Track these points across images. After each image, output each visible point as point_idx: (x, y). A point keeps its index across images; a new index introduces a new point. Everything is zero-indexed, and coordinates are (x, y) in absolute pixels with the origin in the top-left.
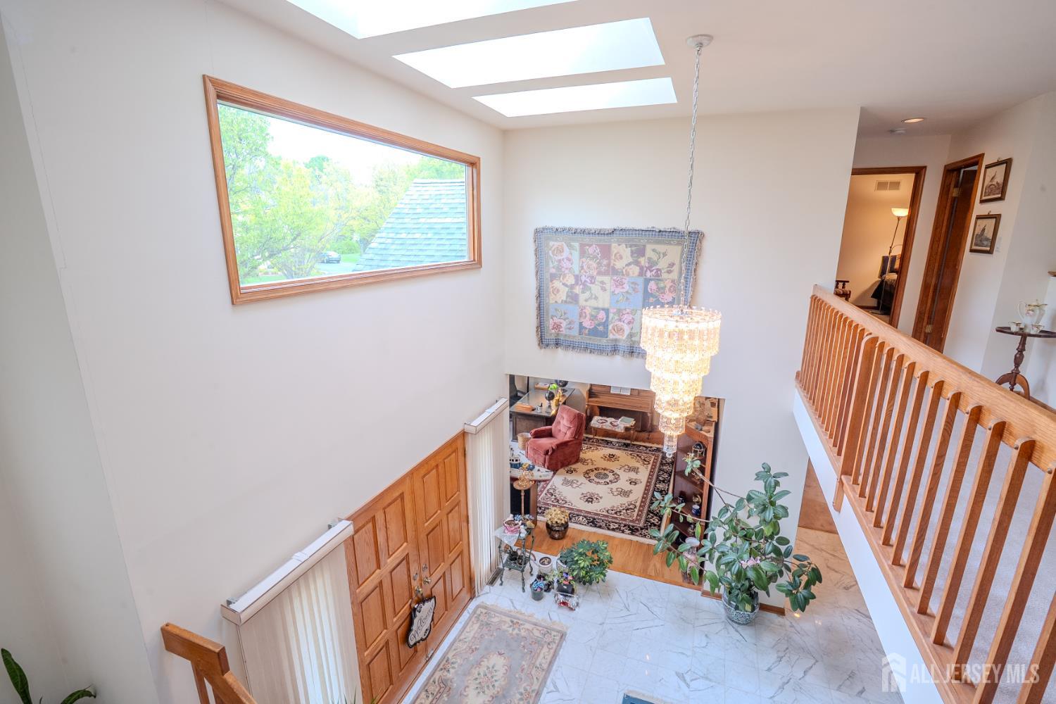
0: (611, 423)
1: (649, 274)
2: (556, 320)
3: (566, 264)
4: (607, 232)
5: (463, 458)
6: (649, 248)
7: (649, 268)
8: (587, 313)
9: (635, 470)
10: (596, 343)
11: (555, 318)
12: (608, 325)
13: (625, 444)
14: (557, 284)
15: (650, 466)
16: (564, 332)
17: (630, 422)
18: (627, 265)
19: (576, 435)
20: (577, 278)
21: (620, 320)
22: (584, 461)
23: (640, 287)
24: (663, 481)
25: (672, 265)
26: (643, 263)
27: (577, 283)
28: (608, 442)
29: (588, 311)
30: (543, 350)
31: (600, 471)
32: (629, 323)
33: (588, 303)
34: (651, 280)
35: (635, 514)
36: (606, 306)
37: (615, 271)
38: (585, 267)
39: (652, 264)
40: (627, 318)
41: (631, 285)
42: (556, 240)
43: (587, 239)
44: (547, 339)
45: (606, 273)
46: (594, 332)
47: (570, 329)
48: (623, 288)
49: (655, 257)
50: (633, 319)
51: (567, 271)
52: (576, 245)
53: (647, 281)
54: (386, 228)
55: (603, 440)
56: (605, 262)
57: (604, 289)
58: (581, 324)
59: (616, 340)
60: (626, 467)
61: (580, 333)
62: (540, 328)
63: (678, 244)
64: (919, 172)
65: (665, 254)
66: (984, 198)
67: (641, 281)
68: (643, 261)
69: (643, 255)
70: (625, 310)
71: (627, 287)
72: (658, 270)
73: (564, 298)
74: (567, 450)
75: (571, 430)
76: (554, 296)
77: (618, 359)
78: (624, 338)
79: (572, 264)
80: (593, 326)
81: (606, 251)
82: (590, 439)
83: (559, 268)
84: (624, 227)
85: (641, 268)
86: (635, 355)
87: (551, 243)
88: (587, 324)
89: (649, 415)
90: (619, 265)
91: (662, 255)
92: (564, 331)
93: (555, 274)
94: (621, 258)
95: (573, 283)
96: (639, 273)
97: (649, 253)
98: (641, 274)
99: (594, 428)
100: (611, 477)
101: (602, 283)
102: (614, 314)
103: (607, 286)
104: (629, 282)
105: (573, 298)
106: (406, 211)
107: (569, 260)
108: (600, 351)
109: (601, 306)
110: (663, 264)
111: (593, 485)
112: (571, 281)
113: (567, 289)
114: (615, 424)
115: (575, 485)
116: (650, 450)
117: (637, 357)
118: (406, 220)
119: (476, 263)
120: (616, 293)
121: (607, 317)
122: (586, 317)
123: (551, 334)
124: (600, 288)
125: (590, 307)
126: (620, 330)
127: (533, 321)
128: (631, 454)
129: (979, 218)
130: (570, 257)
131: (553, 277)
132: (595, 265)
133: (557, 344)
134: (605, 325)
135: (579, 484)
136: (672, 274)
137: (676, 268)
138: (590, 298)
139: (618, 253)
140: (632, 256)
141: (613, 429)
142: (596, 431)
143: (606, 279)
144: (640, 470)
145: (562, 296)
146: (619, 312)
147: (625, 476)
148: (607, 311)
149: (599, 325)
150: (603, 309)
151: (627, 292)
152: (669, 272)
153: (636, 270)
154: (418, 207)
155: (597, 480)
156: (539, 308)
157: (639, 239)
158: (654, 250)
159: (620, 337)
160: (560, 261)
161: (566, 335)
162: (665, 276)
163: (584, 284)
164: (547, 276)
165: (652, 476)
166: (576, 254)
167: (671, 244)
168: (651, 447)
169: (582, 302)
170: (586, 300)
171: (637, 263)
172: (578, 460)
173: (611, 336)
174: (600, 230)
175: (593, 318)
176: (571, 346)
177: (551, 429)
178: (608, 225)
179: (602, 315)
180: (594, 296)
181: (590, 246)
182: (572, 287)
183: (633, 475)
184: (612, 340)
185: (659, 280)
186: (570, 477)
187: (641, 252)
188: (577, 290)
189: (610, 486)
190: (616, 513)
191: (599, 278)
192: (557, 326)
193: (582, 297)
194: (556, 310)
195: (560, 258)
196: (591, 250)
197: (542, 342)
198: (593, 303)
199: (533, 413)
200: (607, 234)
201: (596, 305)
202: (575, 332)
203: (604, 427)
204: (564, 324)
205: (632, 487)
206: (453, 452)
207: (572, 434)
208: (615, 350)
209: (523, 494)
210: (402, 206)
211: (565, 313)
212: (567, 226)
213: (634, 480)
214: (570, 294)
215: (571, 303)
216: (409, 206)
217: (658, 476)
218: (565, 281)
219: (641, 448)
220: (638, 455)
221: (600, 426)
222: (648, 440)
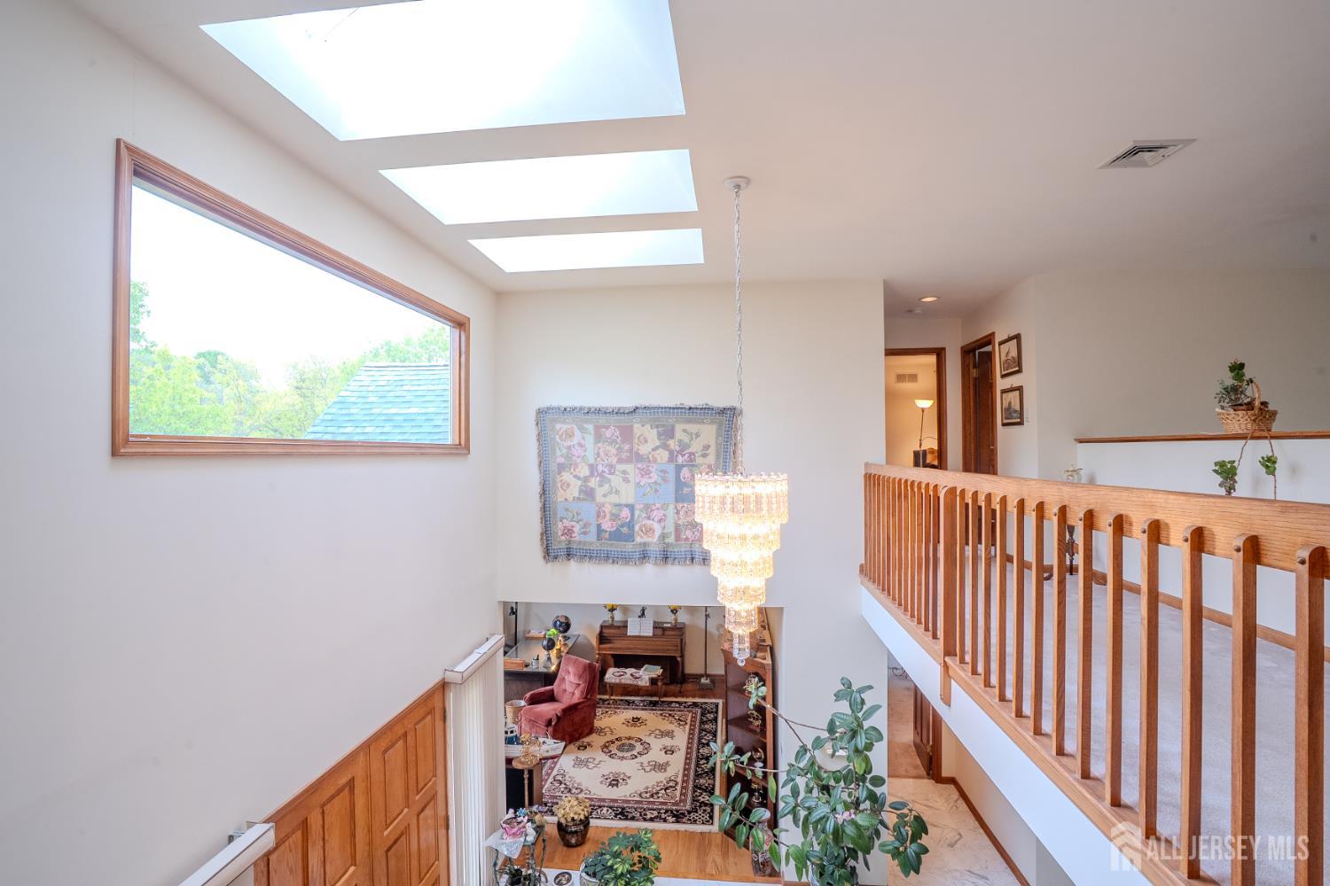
0: (632, 675)
1: (680, 460)
2: (567, 523)
3: (577, 451)
4: (627, 411)
5: (442, 723)
6: (679, 428)
7: (681, 452)
8: (607, 511)
9: (670, 734)
10: (619, 550)
11: (565, 521)
12: (633, 527)
13: (651, 702)
14: (566, 476)
15: (687, 727)
16: (577, 539)
17: (656, 671)
18: (653, 450)
19: (587, 694)
20: (592, 468)
21: (649, 518)
22: (600, 731)
23: (671, 476)
25: (707, 447)
26: (672, 447)
27: (592, 474)
28: (628, 703)
29: (607, 509)
30: (550, 564)
31: (623, 741)
32: (660, 521)
33: (607, 499)
34: (683, 466)
35: (678, 793)
36: (631, 501)
37: (639, 458)
38: (602, 454)
39: (683, 447)
40: (657, 514)
41: (660, 473)
42: (564, 422)
43: (602, 420)
44: (555, 549)
45: (628, 461)
46: (617, 536)
47: (585, 533)
48: (650, 477)
49: (686, 439)
50: (664, 515)
51: (579, 460)
52: (590, 427)
53: (679, 468)
54: (323, 420)
55: (622, 700)
56: (627, 447)
57: (626, 480)
58: (599, 526)
59: (645, 544)
60: (657, 732)
61: (599, 538)
62: (546, 534)
63: (712, 422)
64: (940, 353)
65: (697, 435)
66: (1003, 373)
67: (671, 468)
68: (672, 444)
69: (672, 437)
70: (654, 504)
71: (655, 477)
72: (691, 454)
73: (577, 495)
74: (577, 718)
75: (580, 688)
76: (563, 492)
77: (649, 569)
78: (655, 540)
79: (585, 451)
80: (615, 528)
81: (627, 434)
82: (604, 701)
83: (569, 456)
84: (647, 405)
85: (671, 452)
86: (670, 561)
87: (558, 426)
88: (607, 525)
89: (679, 659)
90: (644, 449)
91: (694, 436)
92: (577, 537)
93: (563, 464)
94: (646, 441)
95: (588, 474)
96: (669, 458)
97: (679, 434)
98: (672, 459)
99: (610, 684)
100: (639, 748)
101: (624, 472)
102: (641, 510)
103: (631, 477)
104: (657, 470)
105: (588, 494)
106: (353, 400)
107: (581, 445)
108: (624, 559)
109: (624, 502)
110: (696, 447)
111: (616, 762)
112: (584, 471)
113: (579, 483)
114: (637, 675)
115: (591, 765)
116: (685, 707)
117: (673, 564)
118: (352, 411)
119: (462, 448)
120: (642, 484)
121: (633, 515)
122: (605, 515)
123: (560, 541)
124: (621, 480)
125: (610, 503)
126: (650, 530)
127: (536, 527)
128: (661, 715)
129: (1004, 392)
130: (582, 442)
131: (561, 468)
132: (614, 451)
133: (569, 555)
134: (630, 525)
135: (596, 762)
136: (708, 458)
137: (712, 451)
138: (610, 492)
139: (642, 435)
140: (659, 438)
141: (635, 683)
142: (614, 689)
143: (629, 468)
144: (675, 734)
145: (574, 491)
146: (648, 508)
147: (657, 744)
148: (631, 507)
149: (622, 526)
150: (627, 506)
151: (656, 482)
152: (704, 456)
153: (665, 455)
154: (370, 394)
155: (620, 754)
156: (544, 509)
157: (666, 418)
158: (684, 431)
159: (649, 540)
160: (569, 448)
161: (580, 542)
162: (699, 460)
163: (601, 475)
164: (553, 467)
165: (692, 739)
166: (590, 439)
167: (704, 423)
168: (686, 703)
169: (599, 498)
170: (605, 496)
171: (665, 446)
172: (591, 731)
173: (638, 540)
174: (619, 409)
175: (615, 517)
176: (588, 556)
177: (552, 690)
178: (628, 403)
179: (625, 513)
180: (614, 490)
181: (607, 428)
182: (586, 479)
183: (667, 742)
184: (640, 544)
185: (693, 466)
186: (583, 755)
187: (669, 433)
188: (593, 483)
189: (640, 759)
190: (652, 796)
191: (620, 467)
192: (568, 532)
193: (599, 492)
194: (567, 510)
195: (569, 443)
196: (608, 433)
197: (549, 554)
198: (614, 499)
199: (525, 670)
200: (628, 413)
201: (617, 501)
202: (592, 537)
203: (623, 681)
204: (577, 529)
205: (669, 758)
206: (428, 714)
207: (582, 693)
208: (644, 557)
209: (526, 776)
210: (348, 394)
211: (578, 514)
212: (578, 404)
213: (669, 748)
214: (583, 488)
215: (584, 499)
216: (356, 394)
217: (700, 739)
218: (577, 473)
219: (673, 705)
220: (670, 715)
221: (618, 681)
222: (681, 694)
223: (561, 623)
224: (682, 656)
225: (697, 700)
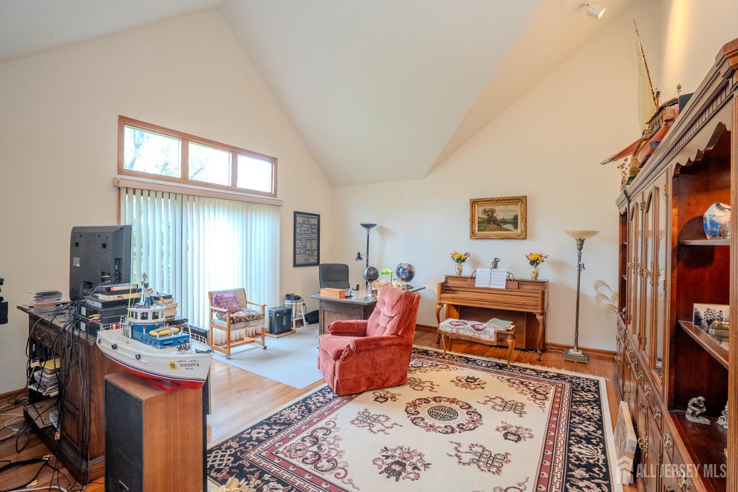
0: (473, 326)
9: (517, 408)
13: (498, 364)
15: (548, 404)
17: (505, 325)
22: (417, 384)
24: (588, 441)
28: (468, 360)
31: (443, 404)
55: (461, 357)
60: (498, 401)
74: (381, 357)
75: (393, 321)
82: (438, 354)
89: (539, 317)
99: (445, 333)
100: (463, 417)
111: (419, 430)
114: (480, 327)
115: (378, 427)
116: (544, 377)
128: (508, 380)
135: (388, 424)
141: (477, 335)
142: (451, 341)
144: (525, 409)
147: (493, 419)
155: (430, 421)
165: (557, 423)
168: (546, 372)
172: (401, 382)
177: (366, 324)
183: (512, 419)
186: (376, 409)
189: (457, 437)
203: (461, 332)
205: (507, 446)
207: (392, 328)
213: (513, 430)
217: (571, 429)
219: (528, 371)
220: (522, 383)
221: (454, 331)
222: (539, 361)
223: (404, 270)
224: (543, 314)
225: (563, 372)
